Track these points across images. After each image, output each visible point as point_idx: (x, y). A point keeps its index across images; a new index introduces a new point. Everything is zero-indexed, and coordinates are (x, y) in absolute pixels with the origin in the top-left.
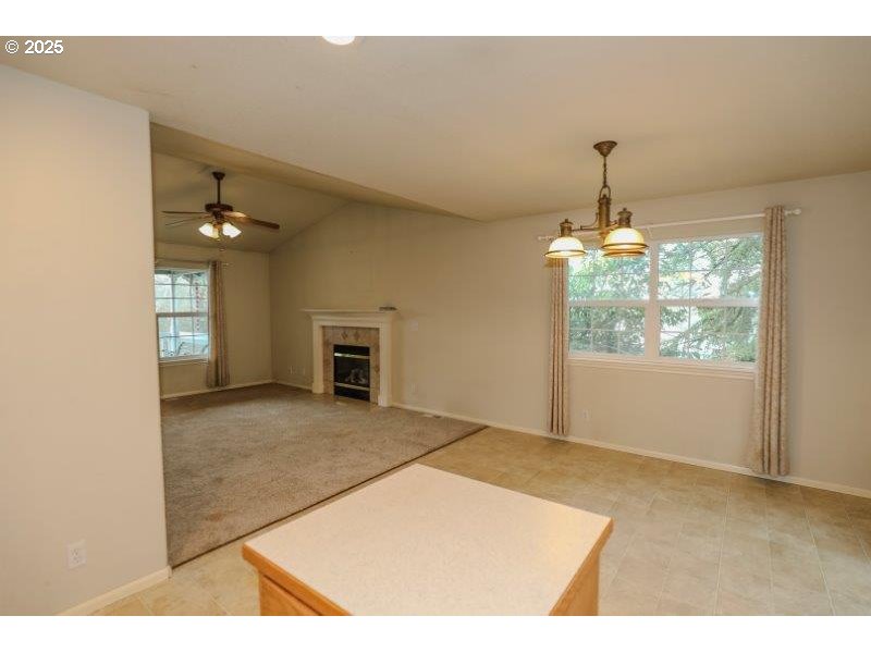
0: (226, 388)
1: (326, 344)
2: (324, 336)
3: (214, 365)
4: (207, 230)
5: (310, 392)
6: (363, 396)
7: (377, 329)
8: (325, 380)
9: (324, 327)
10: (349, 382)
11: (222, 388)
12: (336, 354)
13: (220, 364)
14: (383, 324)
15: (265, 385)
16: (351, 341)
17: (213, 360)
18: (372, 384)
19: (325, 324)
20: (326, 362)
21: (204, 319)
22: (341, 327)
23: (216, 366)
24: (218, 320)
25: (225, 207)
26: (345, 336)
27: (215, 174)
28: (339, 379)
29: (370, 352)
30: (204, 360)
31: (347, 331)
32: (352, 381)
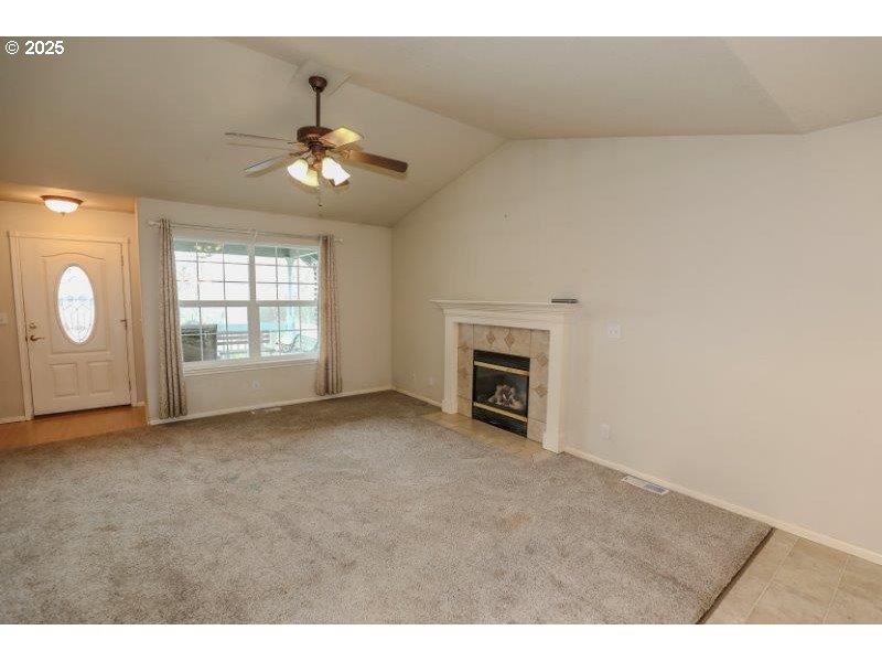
0: (338, 396)
1: (463, 347)
2: (460, 336)
3: (323, 367)
4: (299, 170)
5: (440, 409)
6: (516, 428)
7: (546, 333)
8: (460, 397)
9: (460, 324)
10: (489, 404)
11: (333, 397)
12: (477, 363)
13: (330, 367)
14: (556, 325)
15: (382, 392)
16: (500, 347)
17: (323, 359)
18: (532, 412)
19: (464, 320)
20: (462, 373)
22: (486, 326)
23: (327, 369)
24: (329, 311)
25: (327, 131)
26: (491, 339)
27: (313, 80)
28: (479, 398)
29: (531, 366)
30: (313, 360)
31: (495, 332)
32: (498, 403)
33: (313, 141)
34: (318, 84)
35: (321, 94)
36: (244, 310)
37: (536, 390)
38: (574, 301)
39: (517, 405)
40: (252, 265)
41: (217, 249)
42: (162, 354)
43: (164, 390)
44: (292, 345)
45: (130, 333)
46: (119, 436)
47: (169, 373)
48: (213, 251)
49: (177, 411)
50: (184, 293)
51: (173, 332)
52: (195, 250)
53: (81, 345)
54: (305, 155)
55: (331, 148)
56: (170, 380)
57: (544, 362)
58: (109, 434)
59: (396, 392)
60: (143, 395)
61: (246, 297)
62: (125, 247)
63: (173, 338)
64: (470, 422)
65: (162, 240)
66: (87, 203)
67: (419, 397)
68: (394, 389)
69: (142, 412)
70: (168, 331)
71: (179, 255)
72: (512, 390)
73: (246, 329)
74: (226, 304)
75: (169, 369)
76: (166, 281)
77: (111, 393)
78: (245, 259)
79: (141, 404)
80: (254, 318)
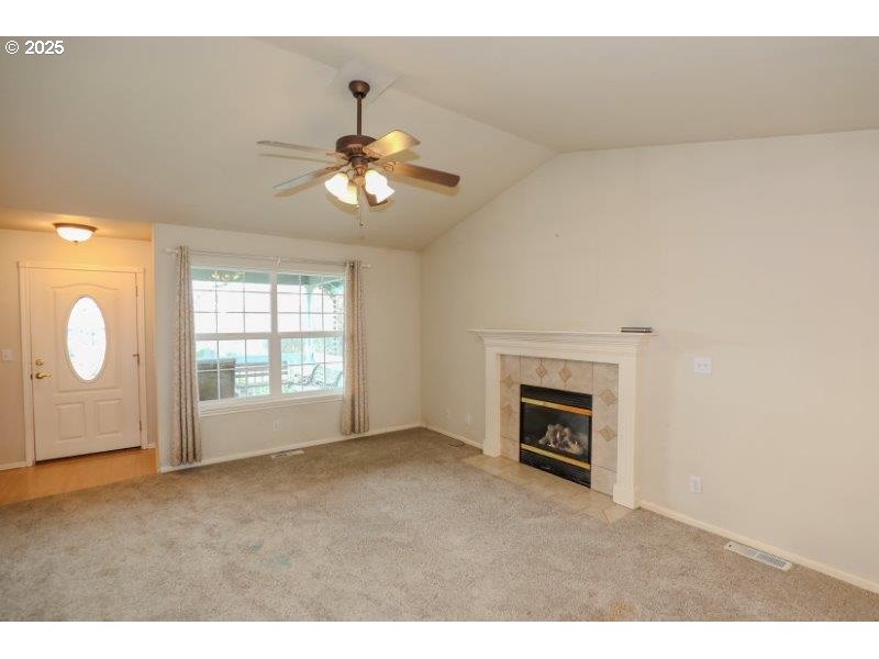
0: (367, 434)
1: (507, 382)
2: (504, 369)
3: (349, 403)
5: (481, 451)
6: (577, 476)
7: (614, 366)
8: (504, 437)
9: (502, 355)
10: (539, 447)
11: (360, 436)
12: (524, 400)
13: (356, 403)
14: (626, 356)
16: (553, 381)
17: (350, 394)
18: (597, 458)
19: (505, 352)
20: (506, 410)
21: (339, 341)
22: (536, 358)
23: (353, 405)
24: (356, 343)
25: (369, 140)
26: (542, 373)
27: (353, 85)
28: (527, 438)
29: (594, 404)
30: (337, 396)
31: (546, 365)
32: (552, 445)
33: (354, 152)
34: (359, 90)
35: (363, 101)
36: (265, 342)
37: (600, 432)
38: (648, 331)
39: (575, 449)
40: (274, 294)
41: (236, 277)
42: (177, 393)
43: (177, 434)
44: (312, 377)
45: (143, 369)
46: (127, 487)
47: (183, 414)
48: (231, 280)
49: (191, 455)
50: (201, 324)
51: (188, 370)
52: (213, 279)
53: (90, 382)
54: (345, 169)
55: (375, 159)
56: (184, 422)
57: (611, 399)
58: (115, 485)
59: (426, 429)
60: (153, 437)
61: (267, 329)
62: (140, 276)
63: (188, 374)
64: (519, 467)
65: (179, 270)
66: (102, 230)
67: (453, 436)
68: (424, 426)
69: (152, 455)
70: (183, 367)
71: (196, 285)
72: (566, 430)
73: (266, 360)
74: (245, 336)
75: (184, 410)
76: (182, 313)
77: (120, 435)
78: (267, 287)
79: (152, 446)
80: (275, 350)
